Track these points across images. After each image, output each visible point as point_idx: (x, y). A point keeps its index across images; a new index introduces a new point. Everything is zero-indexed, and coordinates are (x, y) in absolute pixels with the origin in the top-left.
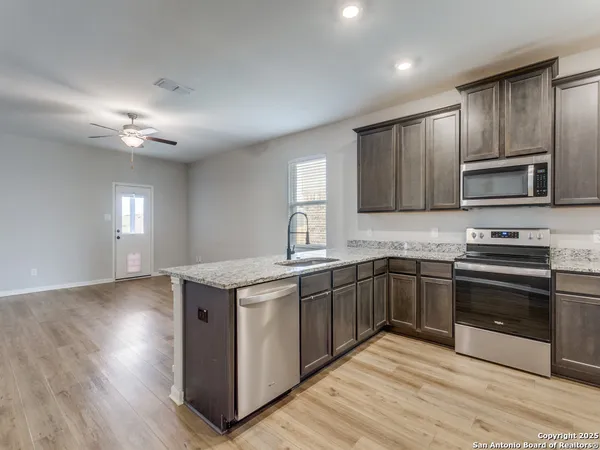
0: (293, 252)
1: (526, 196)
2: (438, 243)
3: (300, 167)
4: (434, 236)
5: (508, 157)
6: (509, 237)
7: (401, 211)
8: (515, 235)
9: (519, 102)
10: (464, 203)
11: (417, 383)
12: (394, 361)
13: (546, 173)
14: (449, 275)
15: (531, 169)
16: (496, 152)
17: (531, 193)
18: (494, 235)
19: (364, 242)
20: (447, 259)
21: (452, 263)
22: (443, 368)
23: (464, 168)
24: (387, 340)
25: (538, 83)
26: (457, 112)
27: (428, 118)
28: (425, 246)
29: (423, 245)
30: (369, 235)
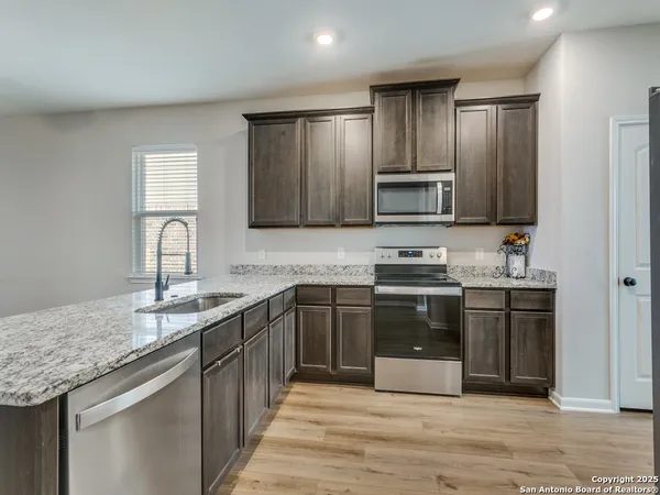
0: (167, 288)
1: (435, 213)
2: (344, 265)
3: (151, 159)
4: (341, 257)
5: (419, 172)
6: (415, 256)
7: (308, 226)
8: (419, 254)
9: (429, 116)
10: (378, 218)
11: (357, 447)
12: (318, 423)
13: (451, 190)
14: (368, 302)
15: (440, 186)
16: (409, 166)
17: (439, 211)
18: (401, 254)
19: (254, 267)
20: (366, 283)
21: (372, 288)
22: (374, 414)
23: (379, 179)
24: (298, 393)
25: (444, 100)
26: (369, 116)
27: (338, 117)
28: (331, 269)
29: (328, 267)
30: (260, 258)
